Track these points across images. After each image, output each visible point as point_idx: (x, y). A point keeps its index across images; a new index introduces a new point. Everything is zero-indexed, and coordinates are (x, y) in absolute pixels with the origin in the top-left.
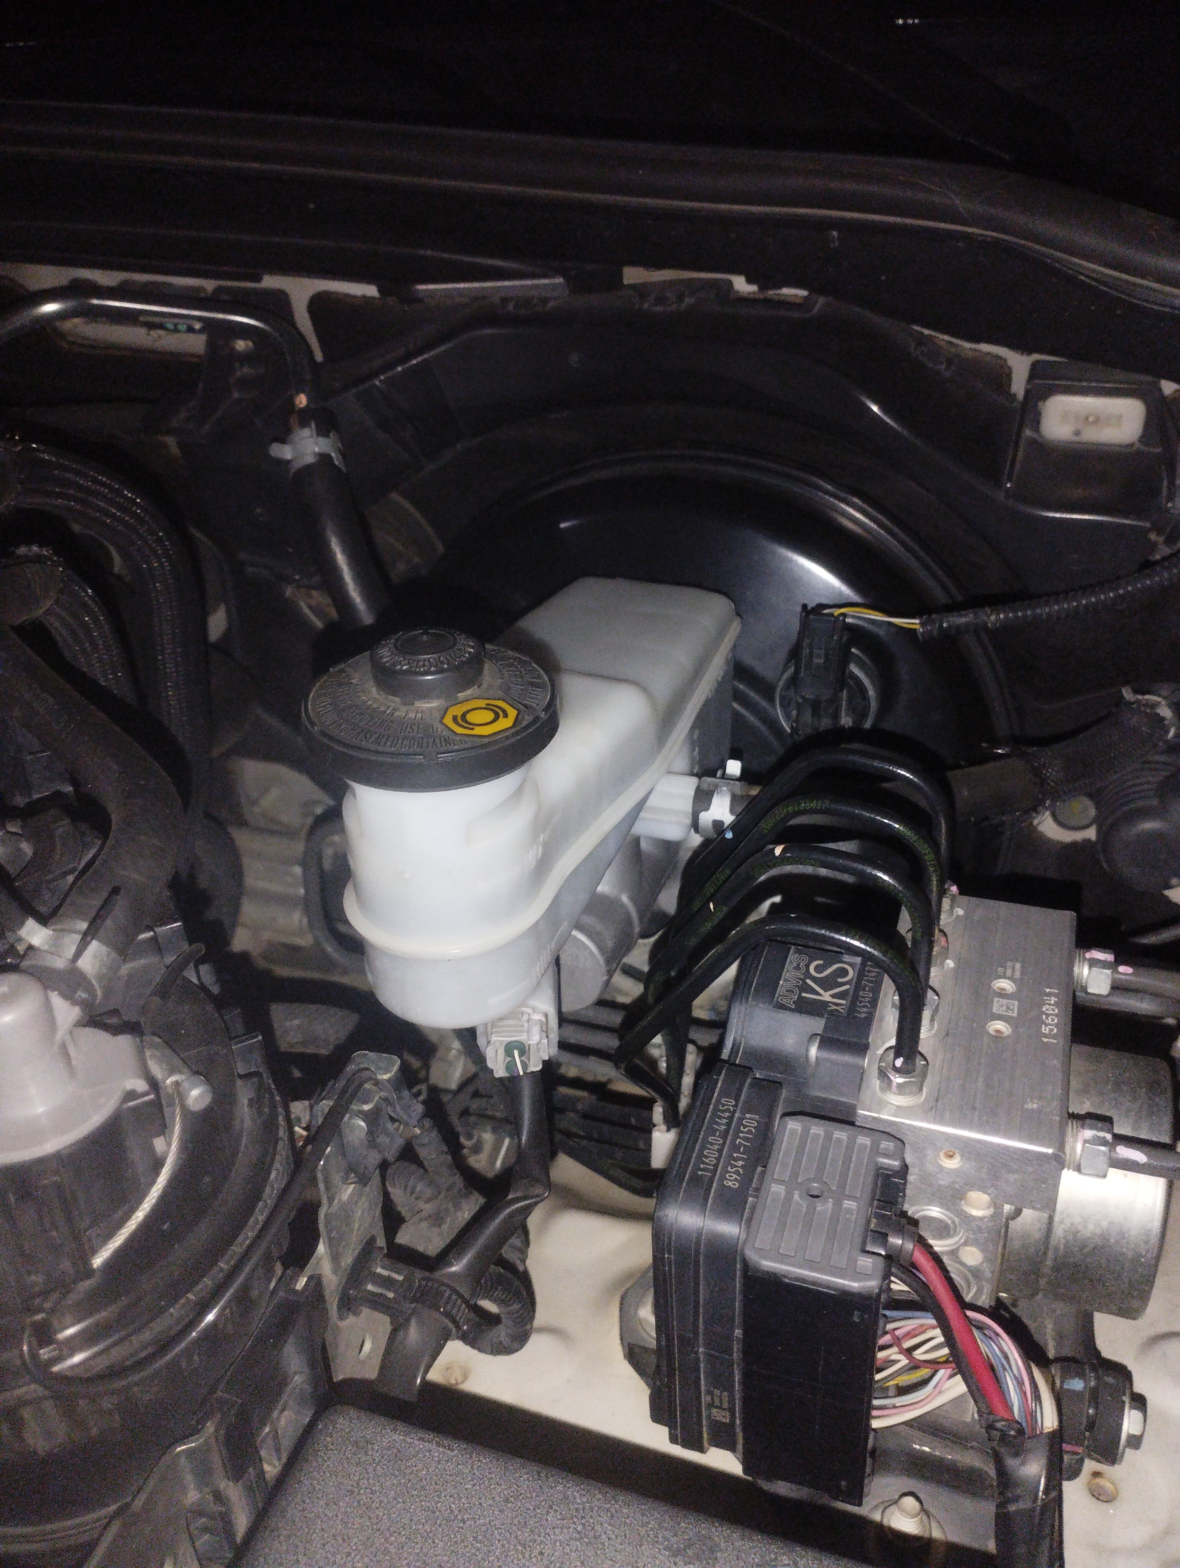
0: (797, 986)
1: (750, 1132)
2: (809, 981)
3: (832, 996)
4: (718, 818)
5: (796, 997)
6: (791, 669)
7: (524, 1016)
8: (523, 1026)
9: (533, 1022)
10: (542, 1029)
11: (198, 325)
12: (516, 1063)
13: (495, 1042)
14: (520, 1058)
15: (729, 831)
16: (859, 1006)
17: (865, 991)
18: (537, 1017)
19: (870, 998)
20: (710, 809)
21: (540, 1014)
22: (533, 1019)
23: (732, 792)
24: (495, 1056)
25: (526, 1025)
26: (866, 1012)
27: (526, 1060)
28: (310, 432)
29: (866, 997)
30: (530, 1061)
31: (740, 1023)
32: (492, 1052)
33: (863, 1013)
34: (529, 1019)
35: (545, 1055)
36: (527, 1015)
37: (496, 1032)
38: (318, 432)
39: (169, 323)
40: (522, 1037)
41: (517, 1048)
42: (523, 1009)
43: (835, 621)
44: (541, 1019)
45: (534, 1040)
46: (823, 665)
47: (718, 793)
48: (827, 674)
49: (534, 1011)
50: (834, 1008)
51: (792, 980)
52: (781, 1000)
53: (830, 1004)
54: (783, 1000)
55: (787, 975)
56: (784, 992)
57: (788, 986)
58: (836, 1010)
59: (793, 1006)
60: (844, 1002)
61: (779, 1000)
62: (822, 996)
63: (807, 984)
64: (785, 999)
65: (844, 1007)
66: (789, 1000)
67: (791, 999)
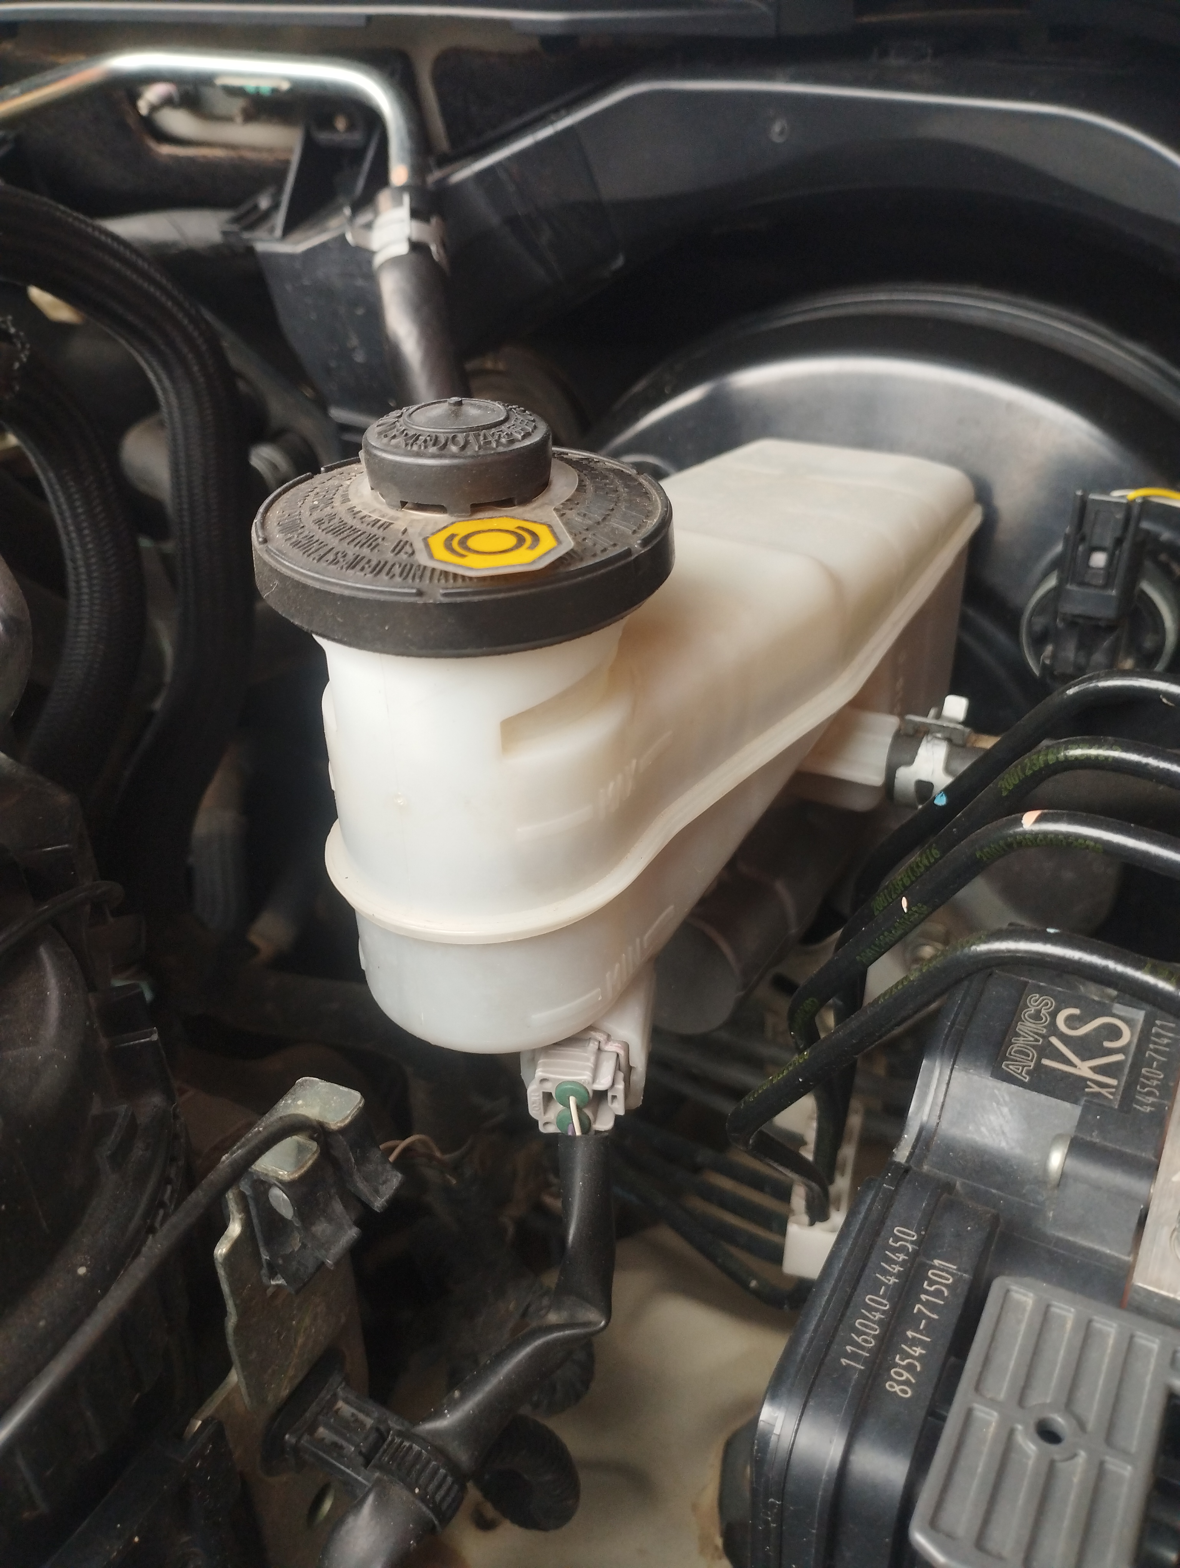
0: (1034, 1047)
1: (938, 1294)
2: (1054, 1040)
3: (1094, 1069)
4: (925, 776)
5: (1032, 1064)
6: (1052, 582)
7: (591, 1045)
8: (588, 1060)
9: (604, 1056)
10: (618, 1067)
11: (285, 86)
12: (572, 1116)
13: (543, 1080)
14: (579, 1109)
15: (942, 795)
16: (1140, 1092)
17: (1151, 1067)
18: (612, 1047)
19: (1158, 1080)
20: (914, 763)
21: (617, 1044)
22: (606, 1051)
23: (949, 740)
24: (541, 1100)
25: (592, 1059)
26: (1152, 1105)
27: (588, 1112)
28: (404, 212)
29: (1153, 1078)
30: (595, 1114)
31: (935, 1097)
32: (537, 1094)
33: (1147, 1105)
34: (599, 1049)
35: (618, 1107)
36: (597, 1043)
37: (545, 1065)
38: (416, 214)
39: (250, 85)
40: (584, 1077)
41: (574, 1093)
42: (593, 1033)
43: (1129, 506)
44: (618, 1052)
45: (603, 1083)
46: (1102, 572)
47: (928, 742)
48: (1107, 585)
49: (609, 1037)
50: (1096, 1089)
51: (1027, 1036)
52: (1007, 1066)
53: (1089, 1083)
54: (1011, 1067)
55: (1019, 1026)
56: (1012, 1053)
57: (1018, 1043)
58: (1100, 1093)
59: (1026, 1078)
60: (1114, 1082)
61: (1003, 1066)
62: (1075, 1066)
63: (1051, 1044)
64: (1013, 1065)
65: (1114, 1090)
66: (1021, 1068)
67: (1024, 1067)
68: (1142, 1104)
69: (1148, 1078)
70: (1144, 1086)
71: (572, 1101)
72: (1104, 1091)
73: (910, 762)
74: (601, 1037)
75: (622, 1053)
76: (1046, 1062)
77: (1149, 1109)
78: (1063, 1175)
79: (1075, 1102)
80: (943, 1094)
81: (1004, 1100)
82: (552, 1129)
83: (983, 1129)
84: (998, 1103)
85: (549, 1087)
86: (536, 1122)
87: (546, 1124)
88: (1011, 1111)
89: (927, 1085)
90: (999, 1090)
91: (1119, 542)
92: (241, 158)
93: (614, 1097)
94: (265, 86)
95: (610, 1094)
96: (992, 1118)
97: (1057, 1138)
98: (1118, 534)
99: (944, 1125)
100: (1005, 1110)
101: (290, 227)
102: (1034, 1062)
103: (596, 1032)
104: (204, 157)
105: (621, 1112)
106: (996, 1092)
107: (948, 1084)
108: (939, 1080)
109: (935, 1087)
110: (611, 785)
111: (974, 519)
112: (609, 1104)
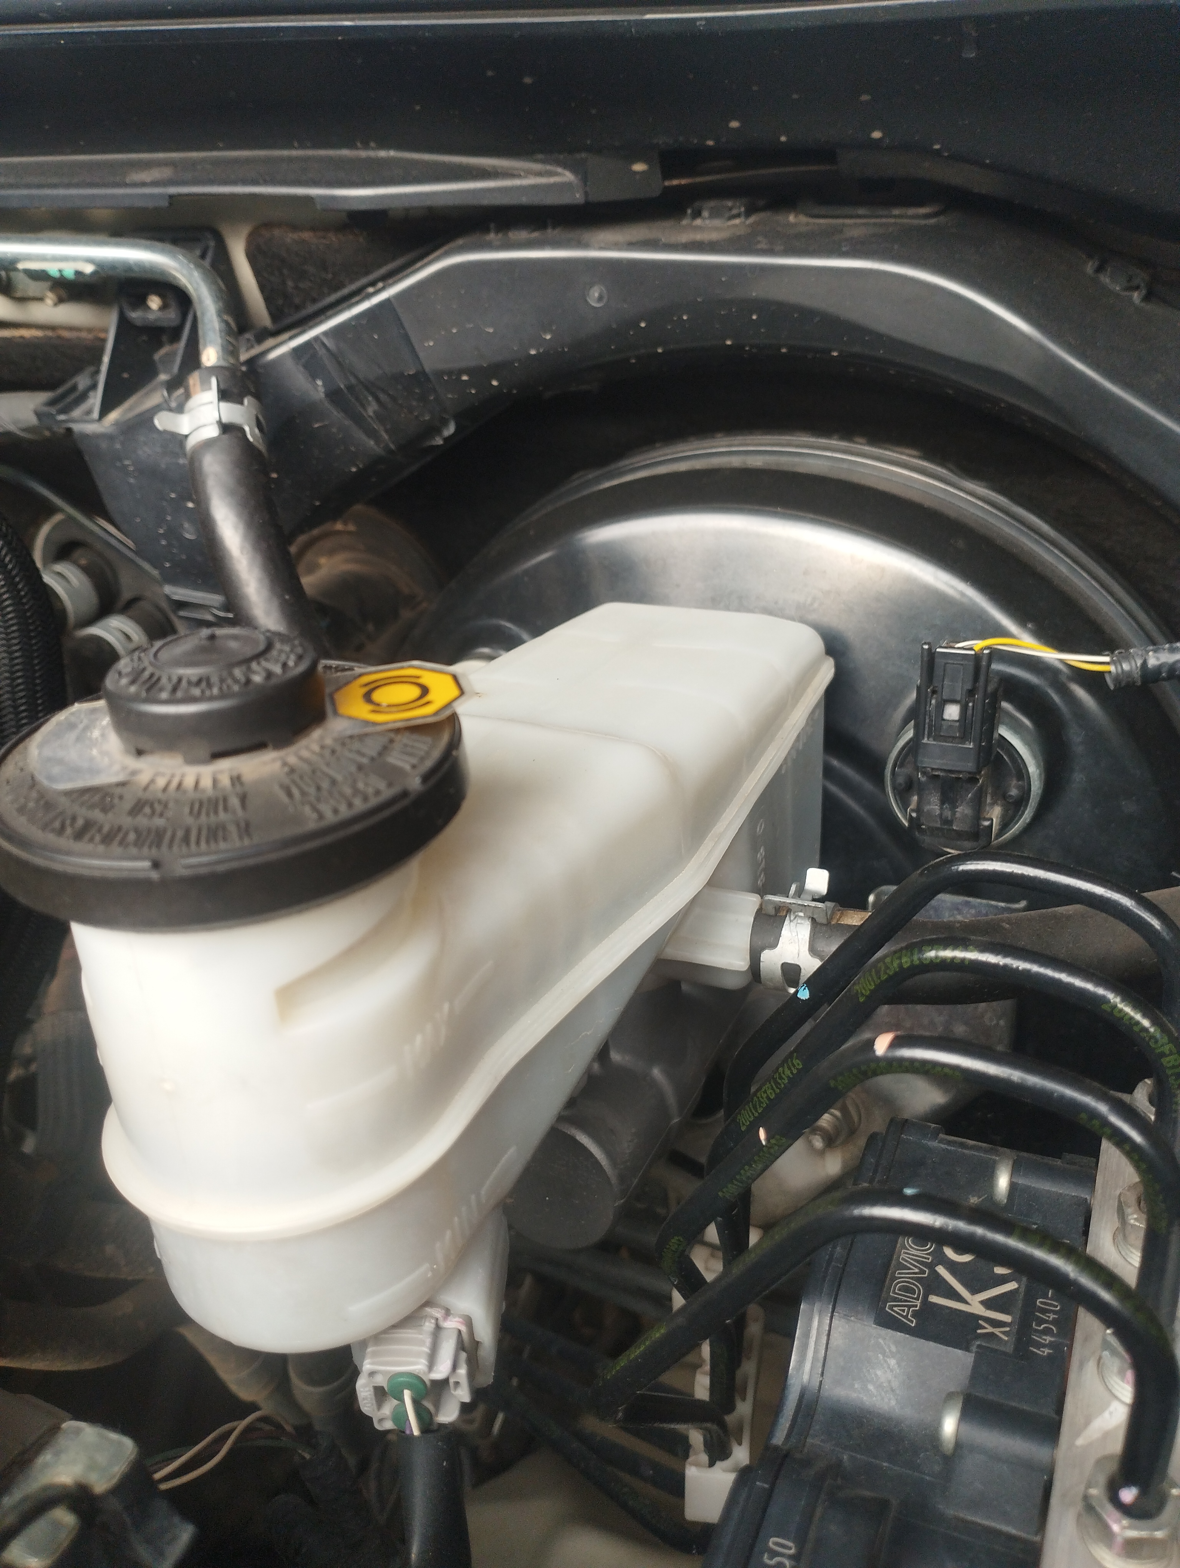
0: (917, 1279)
2: (941, 1270)
3: (987, 1304)
4: (790, 961)
5: (918, 1303)
6: (909, 734)
7: (427, 1324)
8: (422, 1343)
9: (443, 1335)
10: (461, 1346)
11: (89, 269)
12: (407, 1412)
13: (372, 1374)
14: (416, 1403)
15: (805, 989)
16: (1036, 1330)
17: (1047, 1298)
18: (453, 1324)
19: (1055, 1312)
20: (778, 946)
21: (457, 1319)
22: (445, 1328)
23: (813, 921)
24: (373, 1397)
25: (428, 1341)
26: (1050, 1345)
27: (428, 1404)
28: (212, 395)
29: (1050, 1311)
30: (437, 1405)
31: (816, 1351)
32: (367, 1389)
33: (1044, 1346)
34: (438, 1328)
35: (463, 1394)
36: (433, 1321)
37: (375, 1354)
38: (224, 395)
39: (53, 269)
40: (419, 1366)
41: (409, 1386)
42: (428, 1310)
43: (977, 658)
44: (460, 1328)
45: (441, 1371)
46: (958, 724)
47: (791, 921)
48: (964, 738)
49: (448, 1312)
50: (990, 1329)
51: (911, 1267)
52: (891, 1307)
53: (980, 1322)
54: (895, 1309)
55: (903, 1256)
56: (896, 1291)
57: (902, 1277)
58: (993, 1334)
59: (912, 1322)
60: (1007, 1318)
61: (887, 1309)
62: (966, 1302)
63: (938, 1275)
64: (896, 1306)
65: (1008, 1329)
66: (906, 1309)
67: (909, 1307)
68: (1039, 1345)
69: (1044, 1311)
70: (1041, 1322)
71: (407, 1395)
72: (997, 1331)
73: (774, 945)
74: (437, 1313)
75: (463, 1329)
76: (933, 1299)
77: (1047, 1351)
78: (959, 1444)
79: (967, 1349)
80: (824, 1347)
81: (890, 1351)
82: (388, 1425)
83: (871, 1387)
84: (884, 1354)
85: (381, 1380)
86: (370, 1419)
87: (381, 1421)
88: (898, 1364)
89: (807, 1335)
90: (884, 1339)
91: (971, 693)
92: (59, 337)
93: (457, 1384)
94: (69, 270)
95: (452, 1381)
96: (879, 1373)
97: (950, 1396)
98: (969, 686)
99: (826, 1386)
100: (892, 1362)
101: (106, 408)
102: (919, 1301)
103: (432, 1307)
104: (22, 337)
105: (467, 1399)
106: (881, 1341)
107: (829, 1335)
108: (818, 1329)
109: (814, 1339)
110: (419, 1039)
111: (827, 672)
112: (453, 1392)
